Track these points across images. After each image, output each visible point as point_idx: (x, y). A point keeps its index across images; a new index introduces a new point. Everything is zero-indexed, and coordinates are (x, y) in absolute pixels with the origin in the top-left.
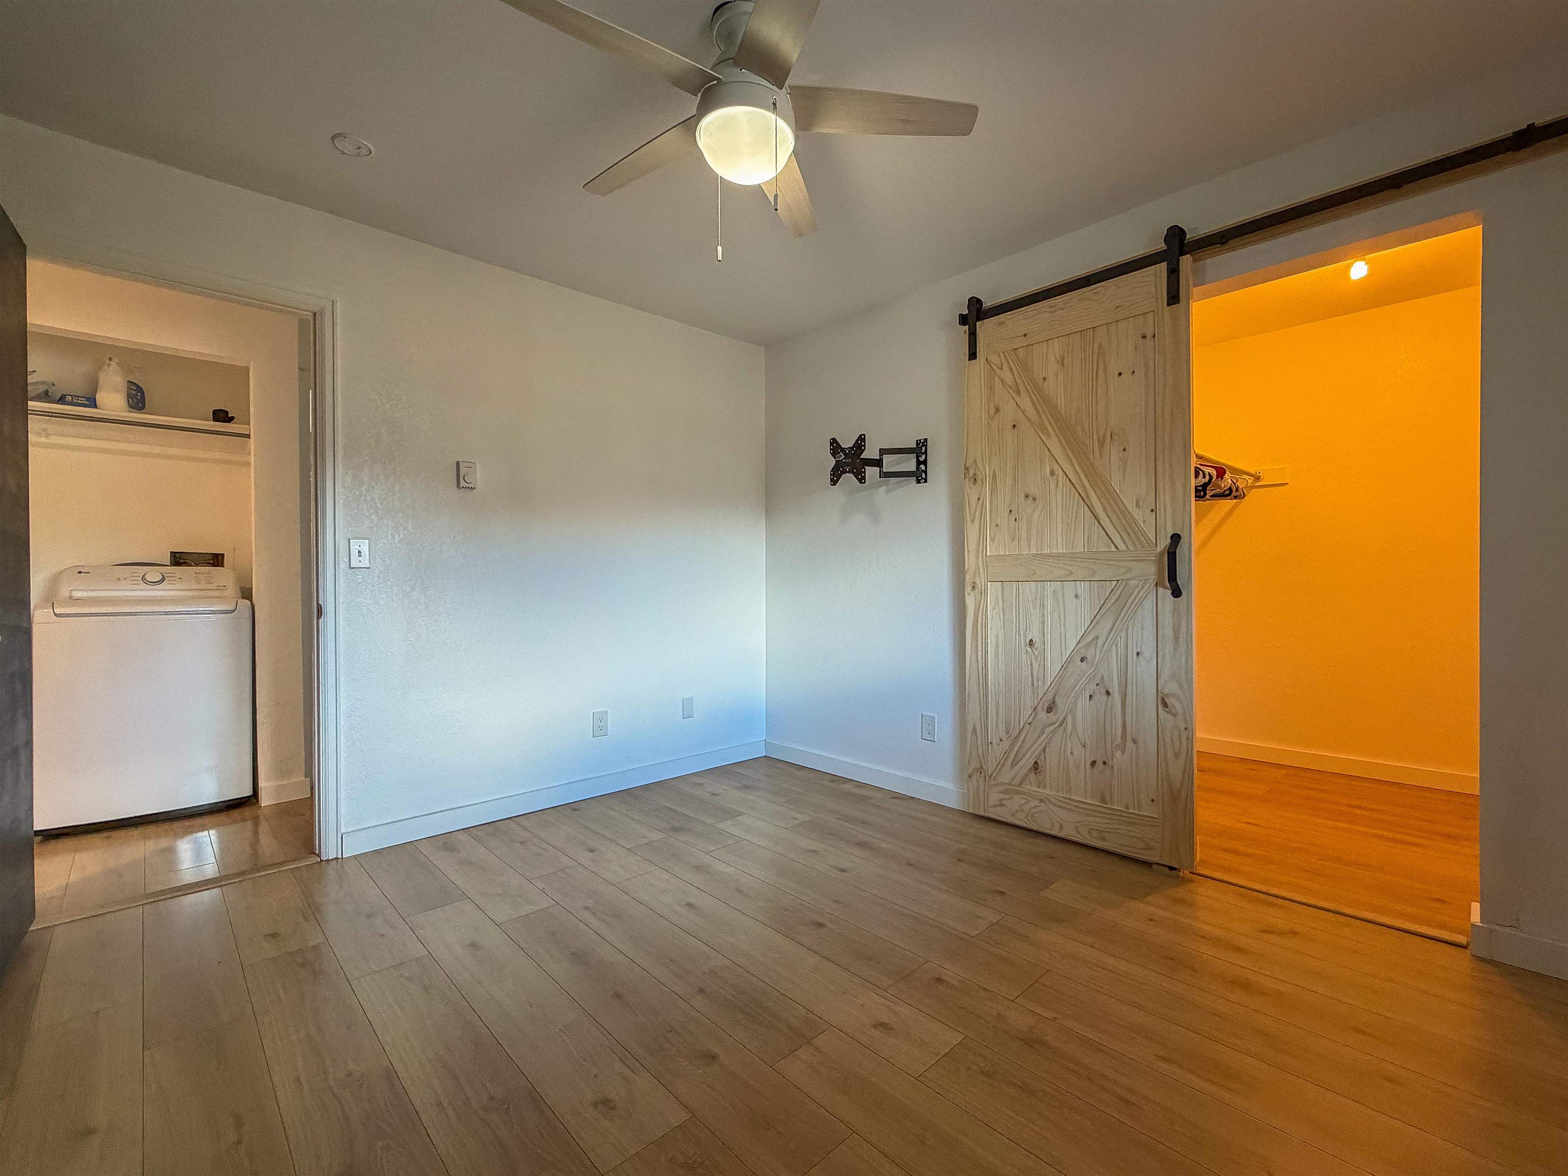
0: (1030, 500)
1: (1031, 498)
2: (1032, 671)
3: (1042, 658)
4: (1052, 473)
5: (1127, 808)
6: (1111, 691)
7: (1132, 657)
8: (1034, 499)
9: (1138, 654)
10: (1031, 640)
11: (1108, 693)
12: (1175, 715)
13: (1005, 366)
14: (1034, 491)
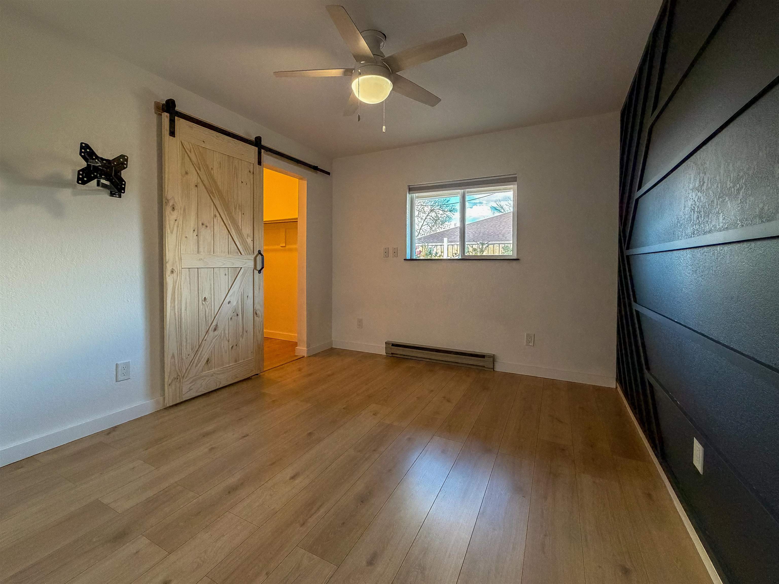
0: (204, 226)
1: (205, 225)
2: (205, 314)
3: (210, 306)
4: (215, 216)
5: (244, 360)
6: (238, 314)
7: (245, 297)
8: (206, 226)
9: (247, 296)
10: (205, 298)
11: (237, 315)
12: (259, 317)
13: (192, 150)
14: (206, 223)
